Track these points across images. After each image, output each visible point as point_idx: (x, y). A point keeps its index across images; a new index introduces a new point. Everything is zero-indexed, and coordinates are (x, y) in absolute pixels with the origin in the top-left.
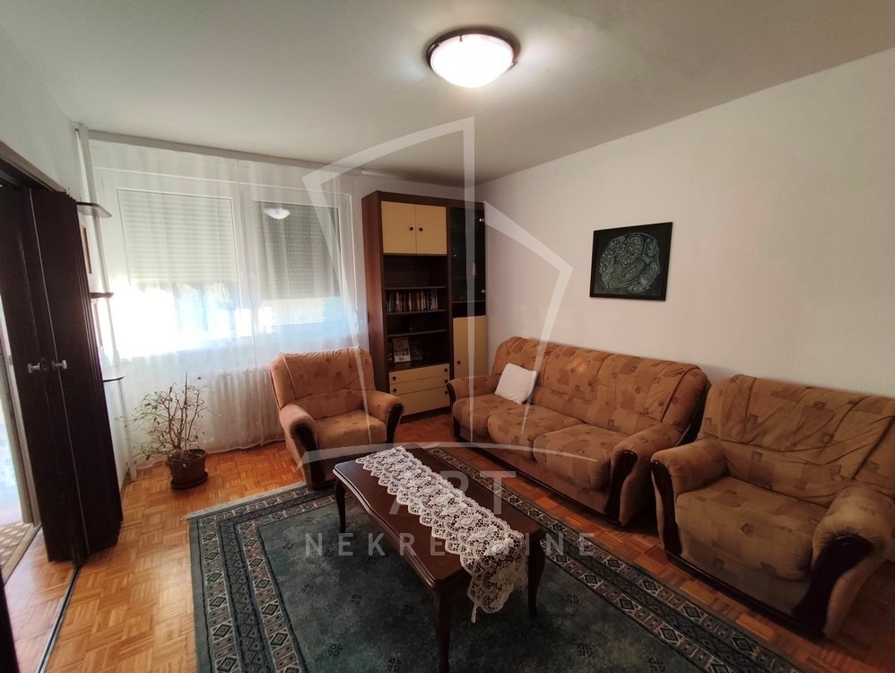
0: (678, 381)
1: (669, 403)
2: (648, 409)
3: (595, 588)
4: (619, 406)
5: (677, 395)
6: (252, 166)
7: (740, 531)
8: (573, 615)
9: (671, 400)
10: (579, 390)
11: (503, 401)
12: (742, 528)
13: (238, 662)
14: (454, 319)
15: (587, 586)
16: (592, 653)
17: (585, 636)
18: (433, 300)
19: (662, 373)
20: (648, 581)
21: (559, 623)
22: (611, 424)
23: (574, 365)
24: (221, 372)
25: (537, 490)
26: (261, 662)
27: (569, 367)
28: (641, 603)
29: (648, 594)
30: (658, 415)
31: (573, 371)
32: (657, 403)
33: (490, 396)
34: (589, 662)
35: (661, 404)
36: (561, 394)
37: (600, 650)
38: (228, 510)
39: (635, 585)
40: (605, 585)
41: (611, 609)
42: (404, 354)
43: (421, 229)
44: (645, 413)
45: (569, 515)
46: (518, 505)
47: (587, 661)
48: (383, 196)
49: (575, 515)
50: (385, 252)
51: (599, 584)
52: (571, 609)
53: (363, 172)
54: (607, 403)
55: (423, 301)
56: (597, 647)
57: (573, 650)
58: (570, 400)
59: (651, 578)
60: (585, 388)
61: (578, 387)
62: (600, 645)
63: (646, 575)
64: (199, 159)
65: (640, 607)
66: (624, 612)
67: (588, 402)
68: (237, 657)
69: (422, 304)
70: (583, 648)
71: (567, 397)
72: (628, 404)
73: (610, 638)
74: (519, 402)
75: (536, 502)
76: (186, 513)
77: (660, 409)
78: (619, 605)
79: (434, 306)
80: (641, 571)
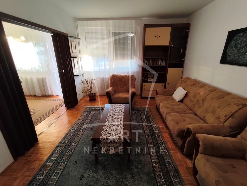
0: (240, 108)
1: (229, 117)
2: (220, 116)
3: (154, 166)
4: (210, 112)
5: (235, 115)
6: (111, 22)
7: (214, 182)
8: (139, 168)
9: (232, 115)
10: (198, 102)
11: (173, 99)
12: (216, 181)
13: (71, 136)
14: (168, 69)
15: (152, 164)
16: (134, 181)
17: (136, 175)
18: (164, 62)
19: (233, 103)
20: (176, 176)
21: (133, 168)
22: (204, 118)
23: (200, 92)
24: (103, 77)
25: (167, 130)
26: (74, 138)
27: (198, 92)
28: (165, 180)
29: (171, 179)
30: (223, 120)
31: (199, 93)
32: (224, 115)
33: (170, 97)
34: (131, 182)
35: (226, 116)
36: (192, 101)
37: (137, 181)
38: (93, 107)
39: (169, 174)
40: (158, 167)
41: (152, 175)
42: (151, 79)
43: (159, 37)
44: (218, 118)
45: (170, 142)
46: (156, 132)
47: (130, 181)
48: (146, 26)
49: (172, 143)
50: (145, 45)
51: (157, 166)
52: (141, 167)
53: (143, 18)
54: (206, 110)
55: (160, 62)
56: (137, 180)
57: (130, 176)
58: (194, 105)
59: (178, 175)
60: (201, 102)
61: (198, 100)
62: (138, 181)
63: (177, 173)
64: (99, 22)
65: (163, 180)
66: (156, 178)
67: (200, 107)
68: (72, 135)
69: (159, 63)
70: (133, 178)
71: (194, 103)
72: (213, 112)
73: (143, 181)
74: (177, 101)
75: (163, 133)
76: (87, 105)
77: (224, 118)
78: (156, 175)
79: (164, 64)
80: (176, 171)
